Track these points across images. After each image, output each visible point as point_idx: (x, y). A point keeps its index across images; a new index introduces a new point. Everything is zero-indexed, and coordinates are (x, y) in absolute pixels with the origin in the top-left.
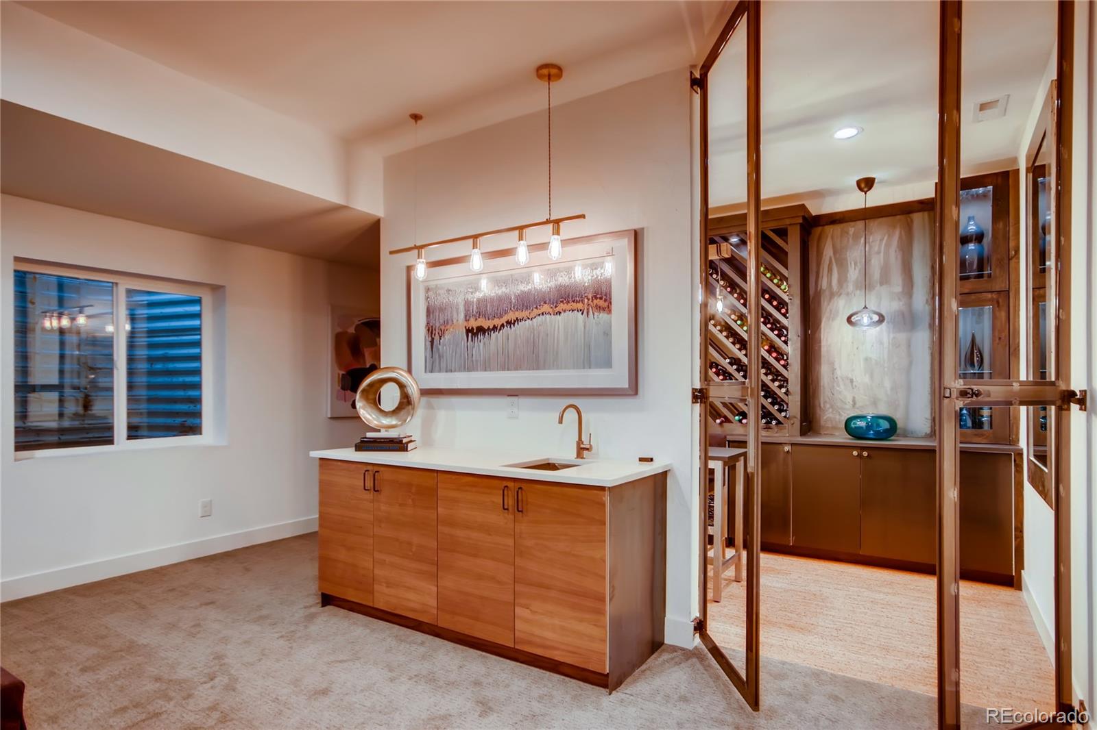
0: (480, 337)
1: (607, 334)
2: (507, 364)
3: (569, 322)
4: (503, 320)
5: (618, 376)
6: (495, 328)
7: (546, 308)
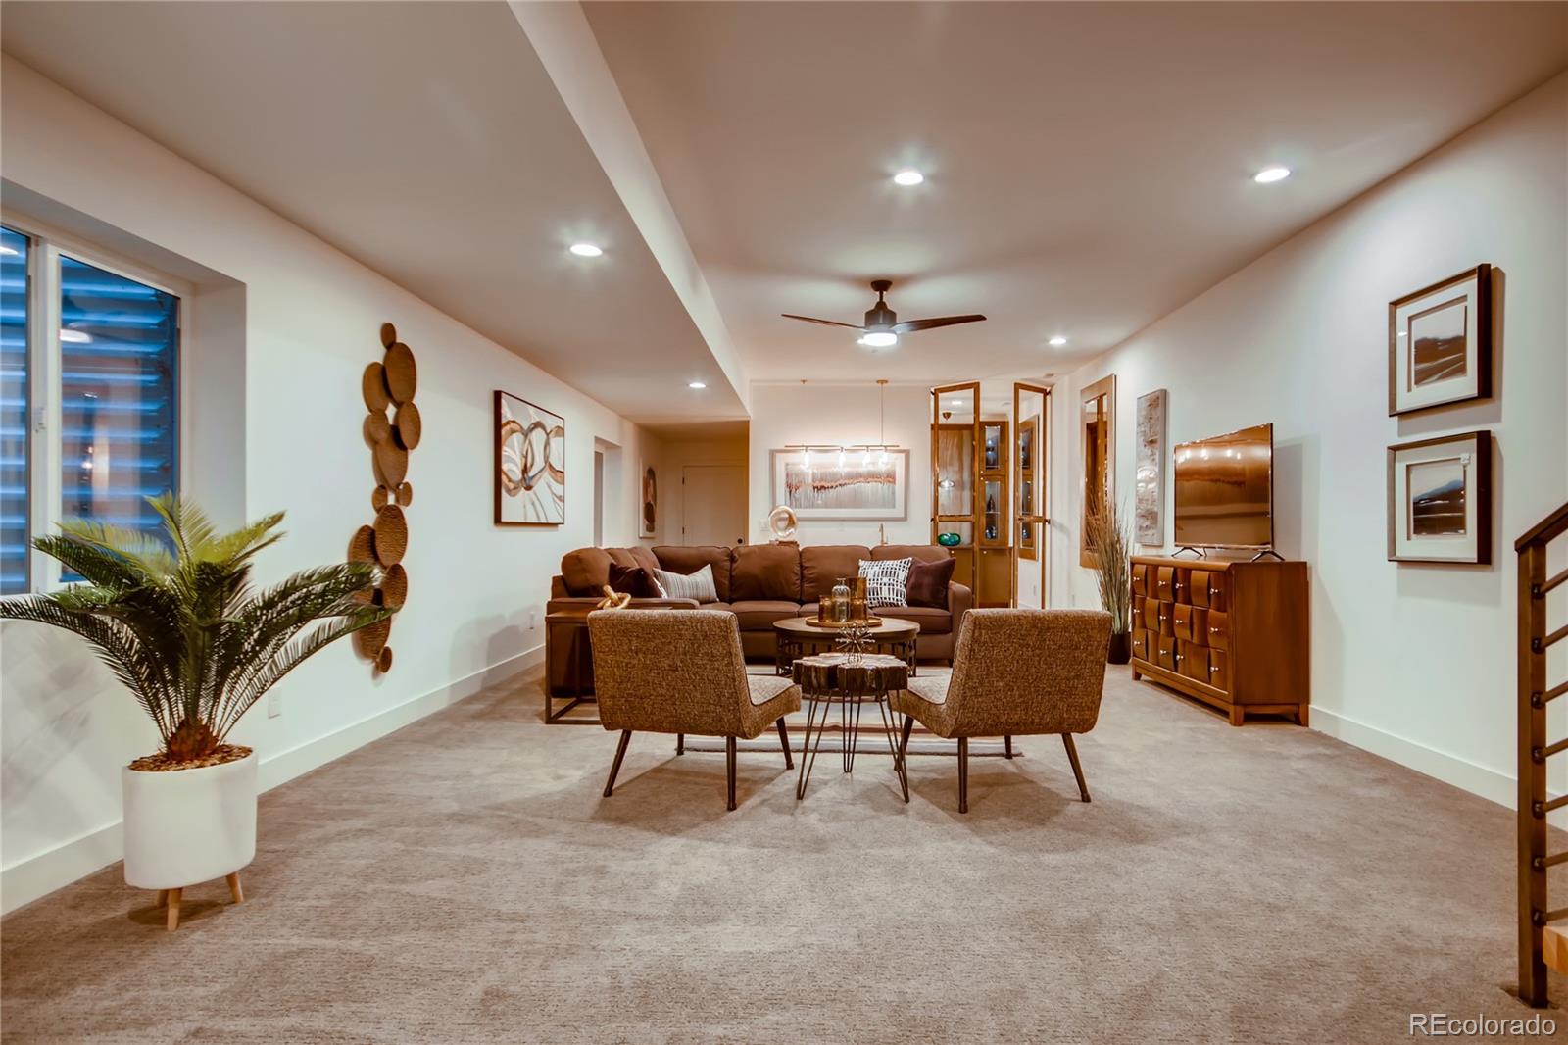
0: (823, 491)
1: (893, 493)
2: (839, 504)
3: (869, 488)
4: (837, 484)
5: (899, 512)
6: (832, 487)
7: (862, 480)
